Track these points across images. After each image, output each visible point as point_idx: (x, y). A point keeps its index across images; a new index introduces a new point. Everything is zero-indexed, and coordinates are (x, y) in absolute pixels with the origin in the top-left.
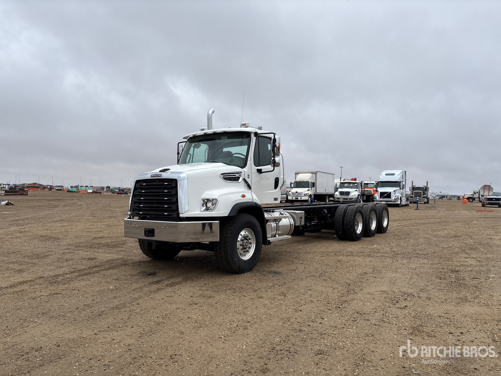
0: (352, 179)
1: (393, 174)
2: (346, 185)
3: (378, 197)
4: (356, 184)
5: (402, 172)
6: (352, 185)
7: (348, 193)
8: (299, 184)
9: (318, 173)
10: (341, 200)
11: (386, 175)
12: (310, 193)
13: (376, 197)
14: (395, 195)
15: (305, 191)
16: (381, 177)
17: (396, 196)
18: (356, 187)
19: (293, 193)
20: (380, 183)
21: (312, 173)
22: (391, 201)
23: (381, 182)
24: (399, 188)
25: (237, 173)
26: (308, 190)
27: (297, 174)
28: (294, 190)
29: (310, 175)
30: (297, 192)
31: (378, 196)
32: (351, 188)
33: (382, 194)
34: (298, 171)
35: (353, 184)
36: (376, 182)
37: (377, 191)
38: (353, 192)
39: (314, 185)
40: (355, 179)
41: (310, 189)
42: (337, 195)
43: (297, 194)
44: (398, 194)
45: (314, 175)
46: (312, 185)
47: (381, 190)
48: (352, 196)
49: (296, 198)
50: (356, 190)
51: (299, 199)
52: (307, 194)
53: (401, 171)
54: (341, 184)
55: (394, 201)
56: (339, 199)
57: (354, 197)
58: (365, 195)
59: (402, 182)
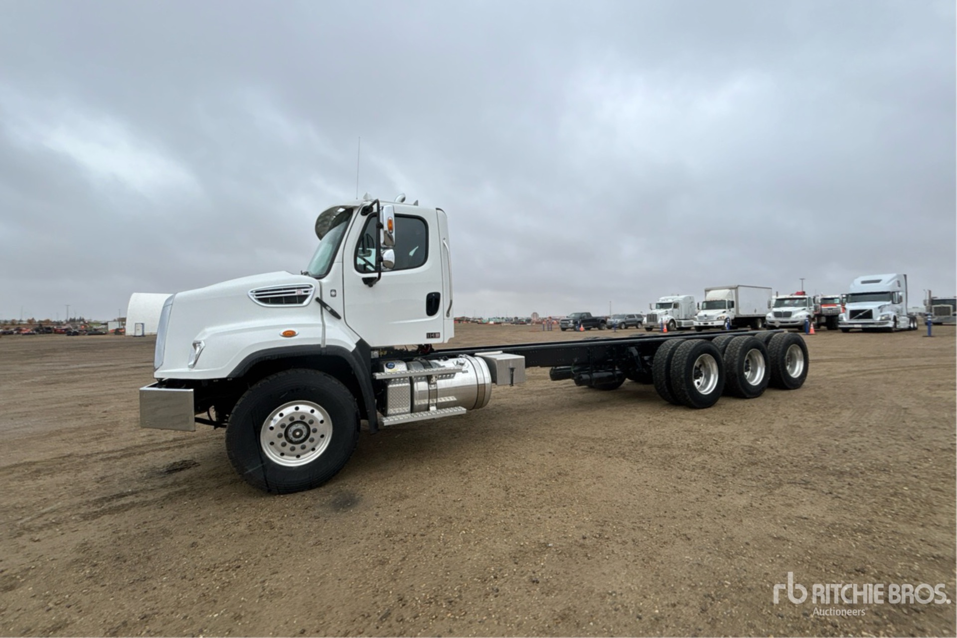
0: (798, 294)
1: (878, 281)
2: (787, 302)
3: (846, 318)
4: (804, 300)
5: (898, 276)
6: (797, 302)
7: (788, 314)
8: (711, 305)
9: (739, 288)
10: (777, 325)
11: (864, 282)
12: (726, 315)
13: (842, 318)
14: (883, 314)
15: (720, 314)
16: (852, 286)
17: (883, 316)
18: (805, 304)
19: (700, 317)
20: (850, 296)
21: (731, 288)
22: (873, 324)
23: (853, 295)
24: (890, 302)
25: (298, 288)
26: (724, 312)
27: (707, 291)
28: (702, 313)
29: (728, 291)
30: (706, 316)
31: (846, 316)
32: (796, 306)
33: (854, 314)
34: (708, 287)
35: (800, 300)
36: (842, 295)
37: (844, 309)
38: (799, 311)
39: (732, 305)
40: (803, 293)
41: (727, 310)
42: (770, 317)
43: (706, 318)
44: (889, 312)
45: (733, 291)
46: (730, 304)
47: (851, 307)
48: (797, 317)
49: (705, 324)
50: (804, 309)
51: (710, 324)
52: (721, 317)
53: (894, 275)
54: (778, 302)
55: (880, 324)
56: (773, 322)
57: (800, 319)
58: (823, 316)
59: (896, 293)
